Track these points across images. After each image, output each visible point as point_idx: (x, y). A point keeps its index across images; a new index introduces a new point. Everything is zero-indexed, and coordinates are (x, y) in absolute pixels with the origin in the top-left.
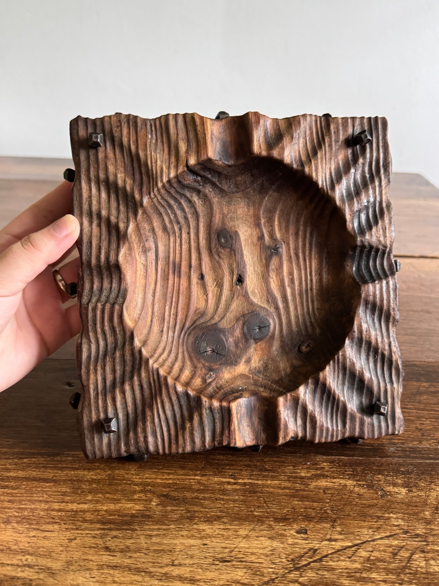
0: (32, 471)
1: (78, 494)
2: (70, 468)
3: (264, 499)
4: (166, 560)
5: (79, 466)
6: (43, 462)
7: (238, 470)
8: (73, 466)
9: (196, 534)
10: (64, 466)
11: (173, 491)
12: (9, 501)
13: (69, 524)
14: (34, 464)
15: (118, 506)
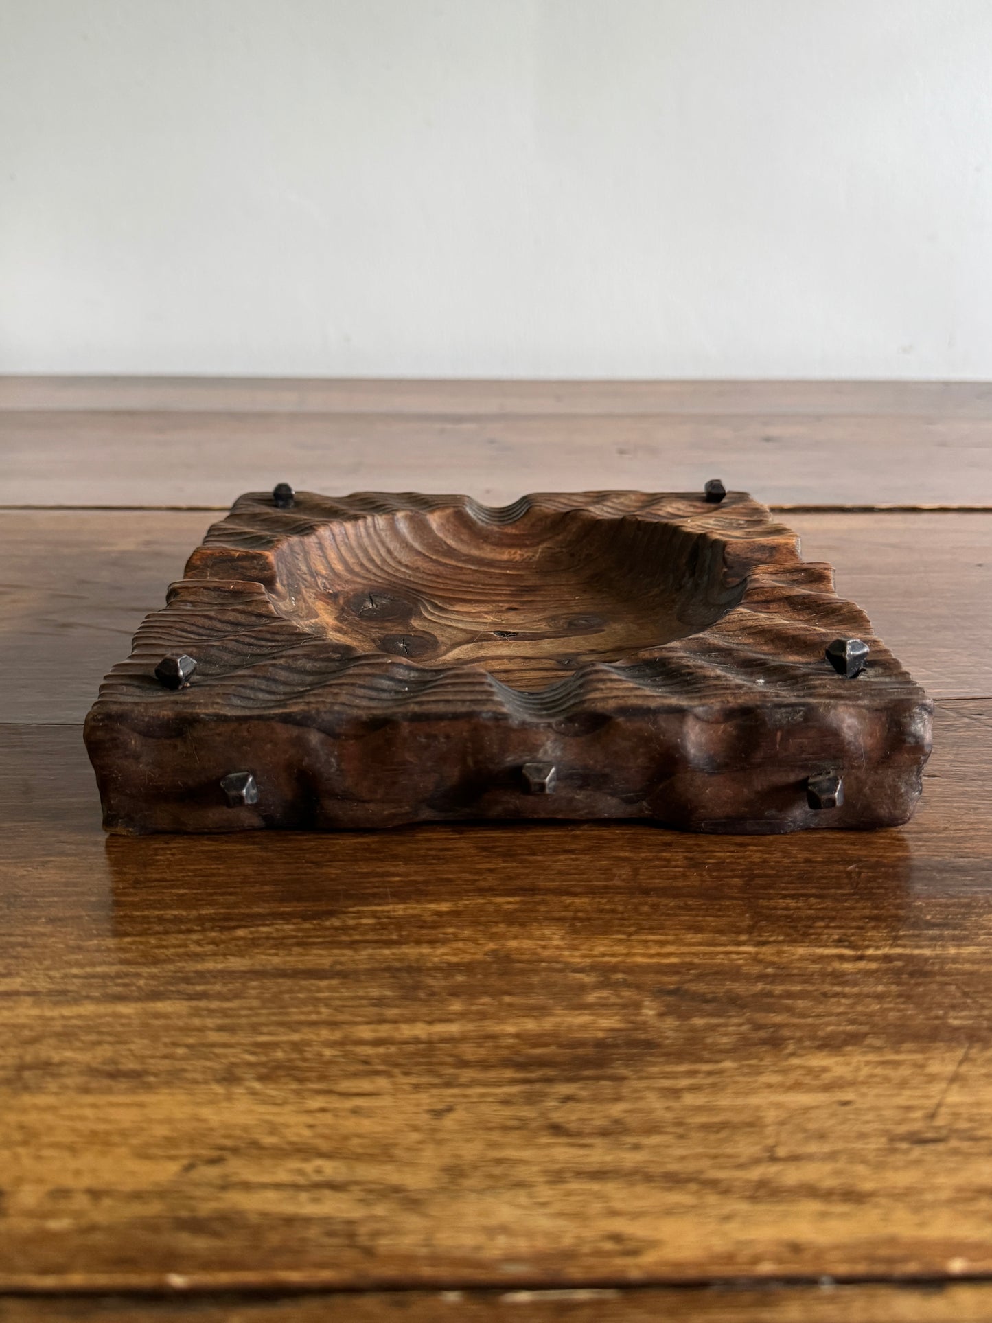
0: (269, 955)
1: (420, 1000)
2: (376, 942)
3: (958, 987)
4: (745, 1147)
5: (401, 936)
6: (294, 933)
7: (852, 928)
8: (384, 937)
9: (807, 1080)
10: (358, 938)
11: (690, 981)
12: (220, 1029)
13: (419, 1074)
14: (268, 938)
15: (548, 1023)
